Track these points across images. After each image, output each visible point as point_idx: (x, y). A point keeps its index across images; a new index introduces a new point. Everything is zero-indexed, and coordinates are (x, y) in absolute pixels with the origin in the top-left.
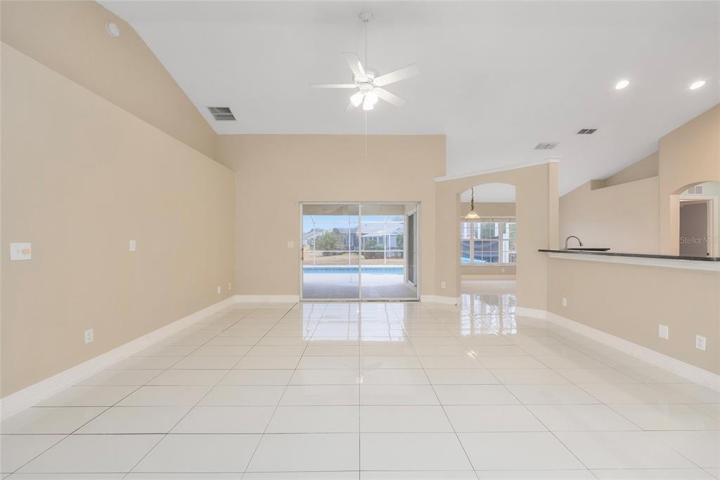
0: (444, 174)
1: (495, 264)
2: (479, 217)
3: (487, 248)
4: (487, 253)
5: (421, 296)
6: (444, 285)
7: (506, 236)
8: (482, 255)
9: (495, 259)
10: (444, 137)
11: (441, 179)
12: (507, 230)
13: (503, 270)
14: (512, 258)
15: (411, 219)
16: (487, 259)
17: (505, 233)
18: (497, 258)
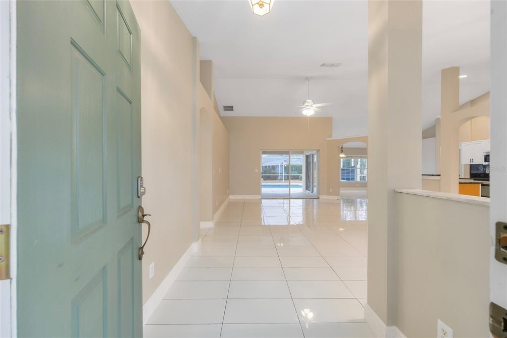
0: (331, 137)
1: (353, 181)
2: (345, 156)
3: (348, 173)
4: (349, 176)
5: (320, 196)
6: (331, 190)
7: (358, 166)
8: (346, 177)
9: (353, 179)
10: (332, 118)
11: (329, 139)
12: (359, 163)
13: (357, 185)
14: (362, 178)
15: (307, 157)
16: (348, 179)
17: (358, 164)
18: (354, 178)
